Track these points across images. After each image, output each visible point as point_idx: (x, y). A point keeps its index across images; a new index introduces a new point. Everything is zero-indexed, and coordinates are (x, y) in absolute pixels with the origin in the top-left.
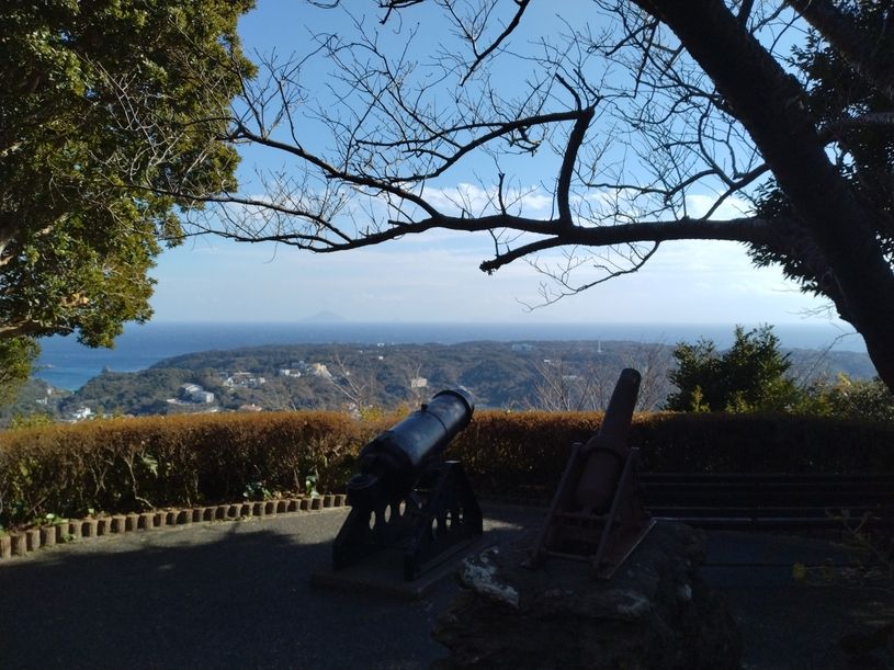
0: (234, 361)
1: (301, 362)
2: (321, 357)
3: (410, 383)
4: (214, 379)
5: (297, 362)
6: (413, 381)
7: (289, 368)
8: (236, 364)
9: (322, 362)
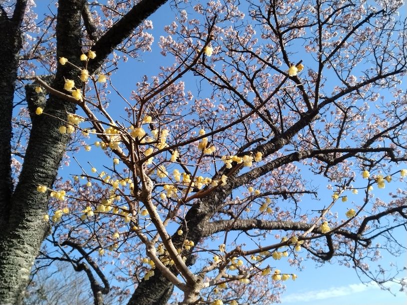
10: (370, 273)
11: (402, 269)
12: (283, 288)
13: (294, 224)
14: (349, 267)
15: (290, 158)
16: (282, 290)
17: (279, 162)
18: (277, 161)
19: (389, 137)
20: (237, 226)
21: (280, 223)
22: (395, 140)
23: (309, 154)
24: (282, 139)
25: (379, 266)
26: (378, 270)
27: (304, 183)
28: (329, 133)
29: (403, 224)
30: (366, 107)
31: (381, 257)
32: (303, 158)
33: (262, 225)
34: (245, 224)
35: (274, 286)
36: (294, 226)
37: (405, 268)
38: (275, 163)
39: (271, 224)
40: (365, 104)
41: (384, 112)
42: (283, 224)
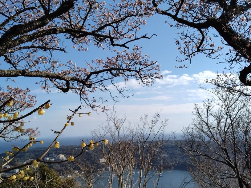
0: (24, 155)
1: (53, 154)
2: (61, 152)
3: (99, 161)
4: (19, 163)
5: (52, 154)
6: (101, 160)
7: (48, 157)
8: (25, 156)
9: (62, 154)
10: (88, 101)
11: (105, 101)
12: (36, 102)
13: (47, 74)
14: (77, 94)
15: (51, 32)
16: (35, 103)
17: (43, 33)
18: (42, 32)
19: (113, 26)
20: (8, 75)
21: (38, 73)
22: (116, 29)
23: (64, 31)
24: (47, 19)
25: (94, 98)
26: (93, 100)
27: (58, 40)
28: (79, 14)
29: (111, 79)
30: (104, 4)
31: (96, 91)
32: (60, 32)
33: (26, 74)
34: (13, 73)
35: (30, 100)
36: (47, 75)
37: (107, 101)
38: (41, 34)
39: (32, 73)
40: (104, 2)
41: (113, 10)
42: (40, 74)
